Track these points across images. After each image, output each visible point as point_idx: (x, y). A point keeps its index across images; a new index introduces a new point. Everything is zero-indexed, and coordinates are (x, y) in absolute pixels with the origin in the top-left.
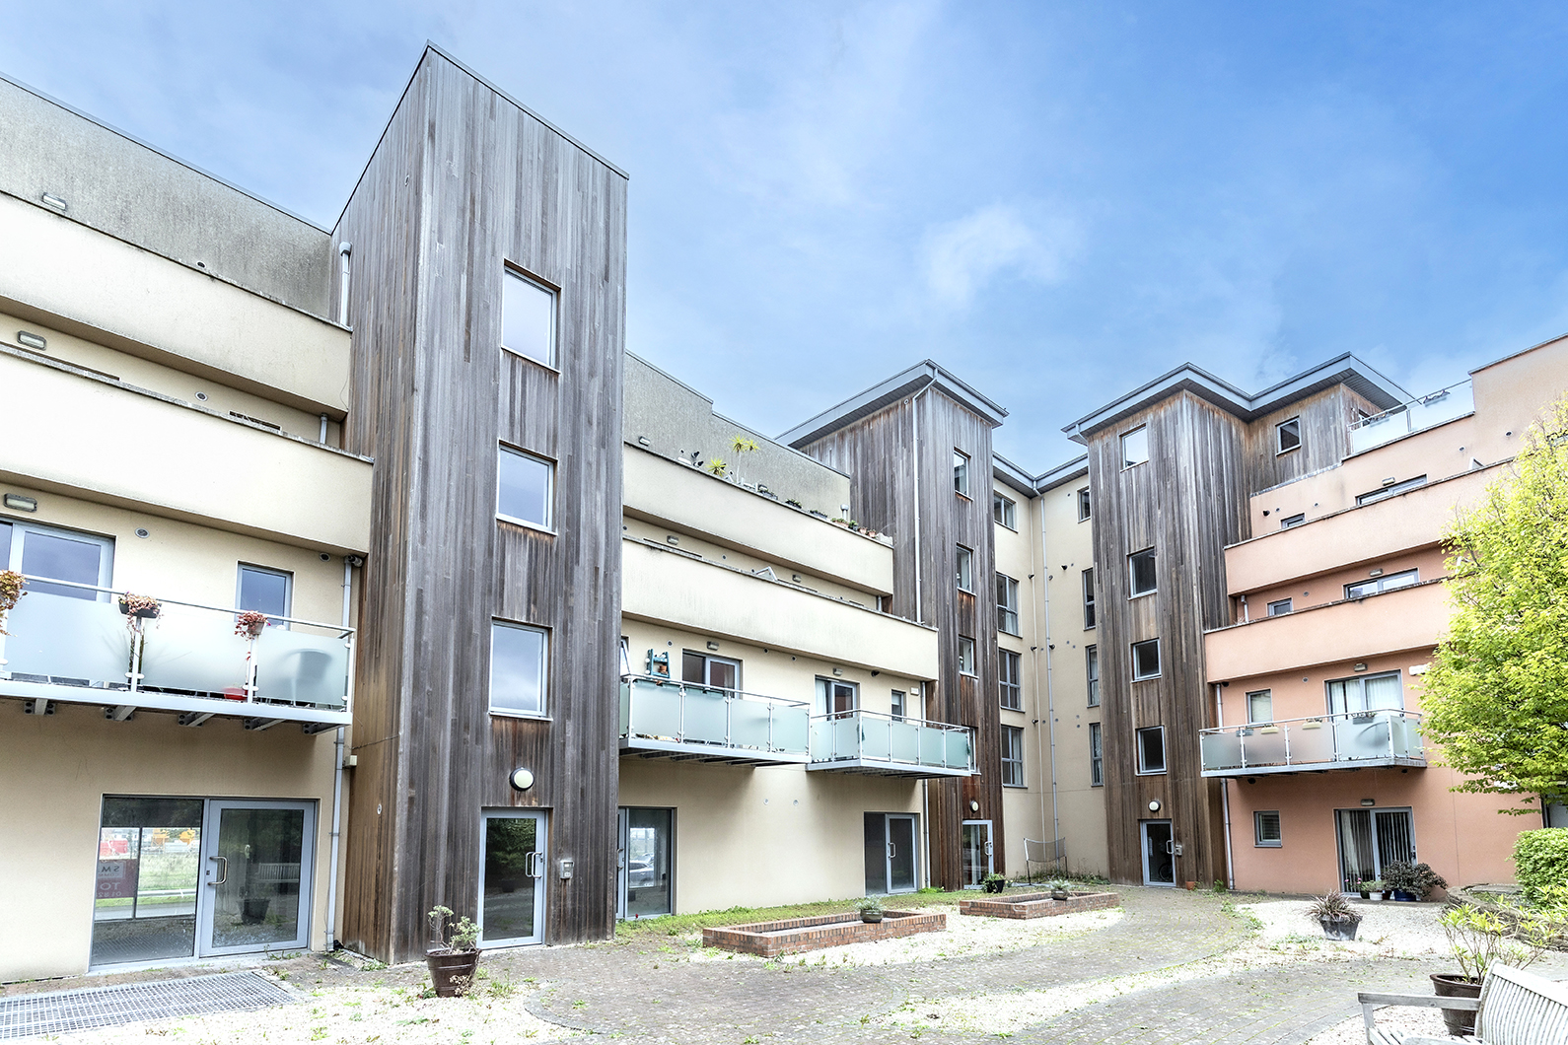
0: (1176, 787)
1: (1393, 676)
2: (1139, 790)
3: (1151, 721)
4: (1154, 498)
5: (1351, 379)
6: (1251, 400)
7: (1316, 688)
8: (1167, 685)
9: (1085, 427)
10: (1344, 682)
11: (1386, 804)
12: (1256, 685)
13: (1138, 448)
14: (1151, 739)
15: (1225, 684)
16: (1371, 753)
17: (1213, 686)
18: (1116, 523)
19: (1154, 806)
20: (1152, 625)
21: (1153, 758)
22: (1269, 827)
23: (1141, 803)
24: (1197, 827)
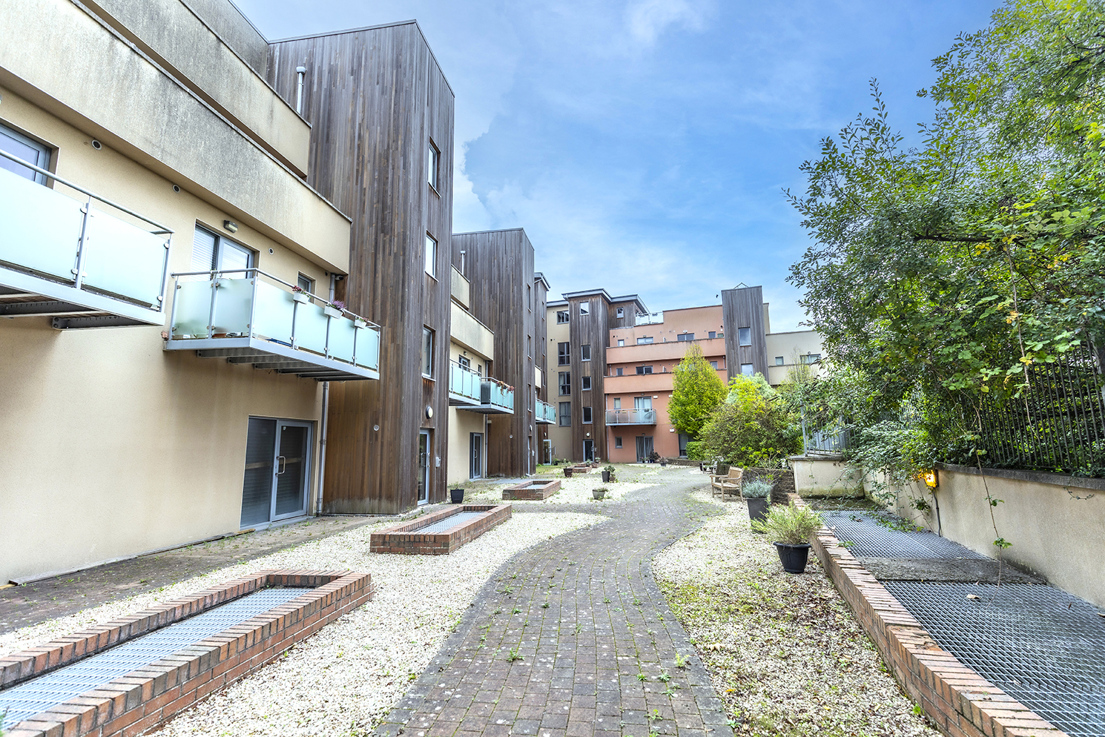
0: (595, 428)
1: (649, 398)
2: (583, 429)
3: (588, 405)
4: (590, 328)
5: (636, 301)
6: (612, 298)
7: (632, 399)
8: (593, 393)
9: (570, 296)
10: (638, 398)
11: (648, 435)
12: (617, 396)
13: (585, 306)
14: (587, 411)
15: (608, 394)
16: (648, 420)
17: (605, 394)
18: (578, 333)
19: (588, 434)
20: (589, 372)
21: (587, 418)
22: (619, 442)
23: (584, 434)
24: (601, 442)
